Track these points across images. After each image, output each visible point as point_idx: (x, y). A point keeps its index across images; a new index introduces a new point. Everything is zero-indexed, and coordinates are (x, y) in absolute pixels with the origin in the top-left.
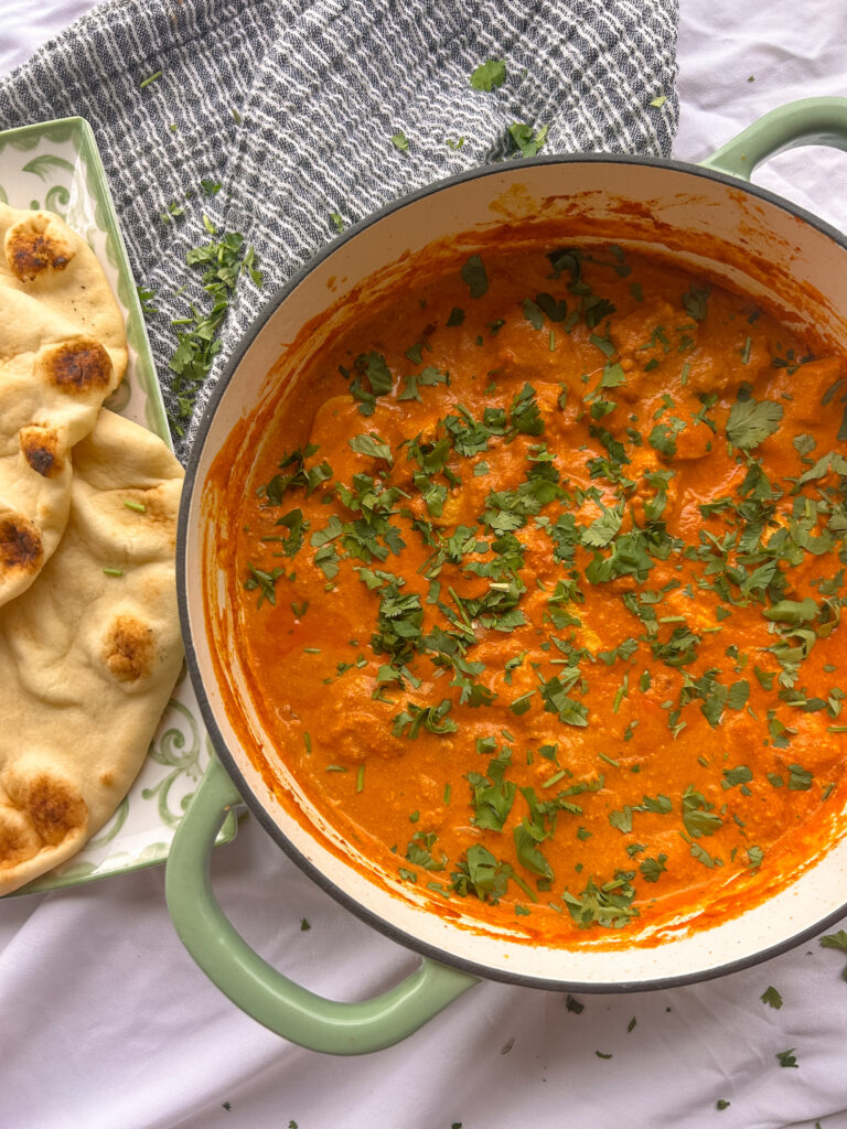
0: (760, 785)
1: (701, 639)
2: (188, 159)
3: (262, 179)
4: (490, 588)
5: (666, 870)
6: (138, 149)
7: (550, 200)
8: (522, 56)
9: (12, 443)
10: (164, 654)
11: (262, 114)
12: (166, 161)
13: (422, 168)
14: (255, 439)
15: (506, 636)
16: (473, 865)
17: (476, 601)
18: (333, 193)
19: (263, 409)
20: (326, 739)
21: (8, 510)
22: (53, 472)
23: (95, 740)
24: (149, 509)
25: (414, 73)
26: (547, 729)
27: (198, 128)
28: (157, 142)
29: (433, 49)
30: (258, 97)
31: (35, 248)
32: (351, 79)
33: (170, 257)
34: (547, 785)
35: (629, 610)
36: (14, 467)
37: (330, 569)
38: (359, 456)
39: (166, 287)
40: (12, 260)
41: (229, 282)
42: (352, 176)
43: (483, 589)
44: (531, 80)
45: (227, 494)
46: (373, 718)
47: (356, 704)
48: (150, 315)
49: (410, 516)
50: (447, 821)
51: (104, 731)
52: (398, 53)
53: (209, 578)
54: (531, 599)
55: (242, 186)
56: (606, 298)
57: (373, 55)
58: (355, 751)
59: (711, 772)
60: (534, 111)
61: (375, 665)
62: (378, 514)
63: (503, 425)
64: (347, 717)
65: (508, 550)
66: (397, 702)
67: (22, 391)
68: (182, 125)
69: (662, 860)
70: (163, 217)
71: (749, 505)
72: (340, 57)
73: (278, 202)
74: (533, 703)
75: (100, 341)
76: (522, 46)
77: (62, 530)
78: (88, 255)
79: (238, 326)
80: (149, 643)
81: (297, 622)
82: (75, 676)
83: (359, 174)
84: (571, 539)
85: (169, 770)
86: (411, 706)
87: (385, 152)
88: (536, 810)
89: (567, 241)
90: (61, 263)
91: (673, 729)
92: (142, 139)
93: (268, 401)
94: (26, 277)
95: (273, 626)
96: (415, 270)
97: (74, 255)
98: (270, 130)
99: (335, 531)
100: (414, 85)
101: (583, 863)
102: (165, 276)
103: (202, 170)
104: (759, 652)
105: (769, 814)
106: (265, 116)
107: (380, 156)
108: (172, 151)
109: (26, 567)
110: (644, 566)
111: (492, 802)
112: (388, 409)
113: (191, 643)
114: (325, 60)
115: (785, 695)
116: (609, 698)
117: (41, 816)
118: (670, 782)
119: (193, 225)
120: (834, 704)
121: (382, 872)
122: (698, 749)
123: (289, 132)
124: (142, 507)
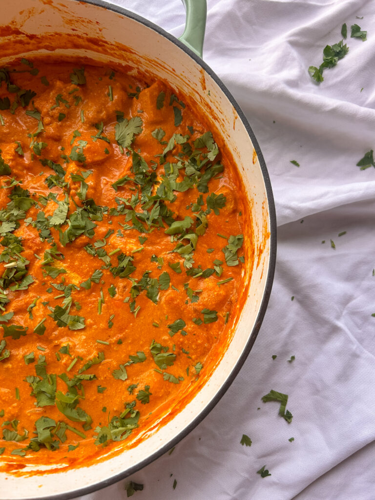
0: (189, 327)
1: (133, 257)
4: (5, 268)
5: (151, 394)
15: (26, 292)
16: (41, 430)
26: (62, 337)
34: (69, 369)
35: (90, 254)
43: (1, 270)
50: (21, 410)
54: (33, 267)
56: (28, 89)
59: (162, 329)
65: (10, 243)
69: (147, 389)
71: (138, 176)
74: (47, 325)
84: (46, 226)
91: (133, 313)
101: (105, 406)
104: (169, 254)
105: (199, 342)
110: (90, 227)
111: (43, 389)
115: (191, 273)
116: (94, 307)
118: (141, 342)
120: (218, 269)
122: (151, 319)
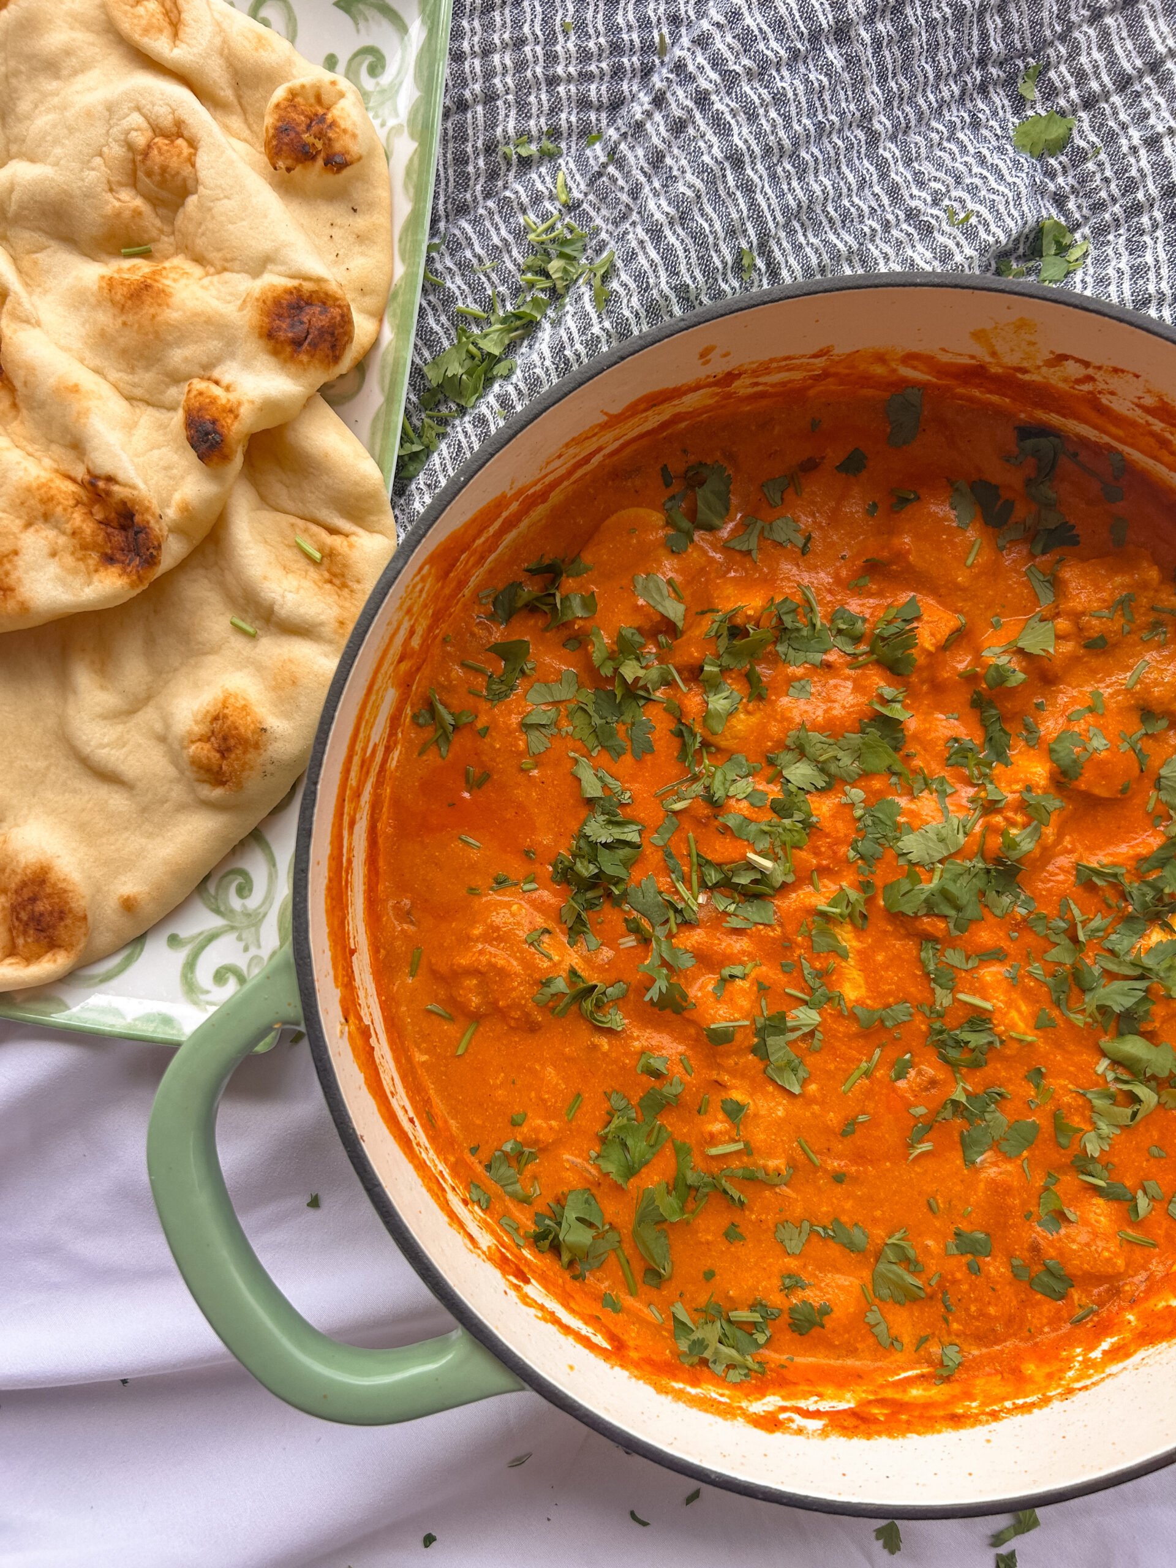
0: (995, 1268)
1: (1002, 1042)
2: (569, 79)
3: (668, 161)
4: (745, 857)
5: (823, 1327)
6: (506, 36)
7: (1062, 358)
8: (1102, 124)
9: (175, 393)
10: (270, 768)
11: (704, 63)
12: (539, 70)
13: (895, 232)
14: (510, 524)
15: (740, 931)
16: (571, 1215)
17: (718, 866)
18: (759, 219)
19: (538, 487)
20: (443, 968)
21: (134, 487)
22: (215, 459)
23: (134, 842)
24: (326, 561)
25: (942, 86)
26: (743, 1076)
27: (602, 40)
28: (536, 37)
29: (982, 62)
30: (710, 36)
31: (309, 127)
32: (851, 62)
33: (491, 213)
34: (713, 1151)
35: (922, 964)
36: (162, 427)
37: (537, 742)
38: (641, 602)
39: (468, 254)
40: (271, 131)
41: (560, 285)
42: (793, 204)
43: (735, 855)
44: (1100, 165)
45: (442, 588)
46: (515, 966)
47: (500, 939)
48: (431, 286)
49: (678, 714)
50: (558, 1142)
51: (150, 836)
52: (933, 48)
53: (373, 697)
54: (794, 895)
55: (636, 156)
57: (896, 38)
58: (475, 1001)
59: (937, 1224)
60: (1085, 211)
61: (545, 895)
62: (635, 693)
63: (857, 639)
64: (481, 952)
65: (792, 816)
66: (556, 958)
67: (215, 326)
68: (581, 26)
69: (825, 1311)
70: (502, 149)
71: (1146, 889)
72: (849, 23)
73: (677, 201)
74: (739, 1037)
75: (350, 298)
76: (1108, 111)
77: (196, 543)
78: (380, 165)
79: (547, 354)
80: (257, 746)
81: (466, 795)
82: (140, 745)
83: (805, 205)
84: (884, 836)
85: (212, 922)
86: (573, 972)
87: (854, 187)
88: (684, 1178)
89: (1055, 419)
90: (337, 163)
91: (912, 1146)
92: (517, 24)
93: (547, 480)
94: (280, 164)
95: (428, 787)
96: (826, 375)
97: (360, 158)
98: (707, 92)
99: (565, 692)
100: (935, 105)
101: (716, 1270)
102: (474, 237)
103: (584, 104)
104: (1072, 1092)
105: (992, 1310)
106: (708, 68)
107: (845, 190)
108: (551, 58)
109: (129, 575)
110: (971, 912)
111: (629, 1142)
112: (705, 553)
114: (826, 19)
115: (1082, 1163)
116: (845, 1071)
117: (24, 916)
118: (878, 1213)
119: (540, 179)
120: (1143, 1203)
121: (448, 1181)
122: (934, 1187)
123: (733, 105)
124: (317, 555)
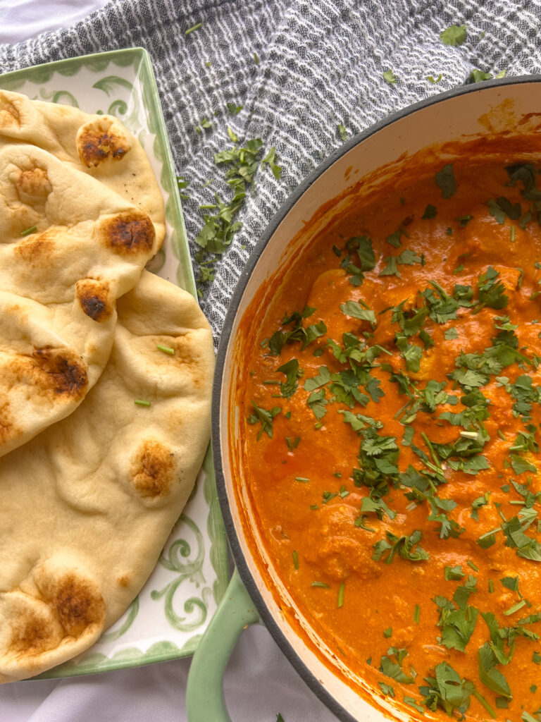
2: (217, 87)
3: (283, 98)
4: (460, 436)
6: (180, 78)
7: (530, 115)
8: (480, 23)
9: (69, 293)
10: (182, 475)
11: (285, 48)
12: (201, 87)
13: (405, 97)
14: (268, 300)
15: (470, 478)
16: (441, 681)
17: (447, 446)
18: (341, 109)
19: (277, 275)
20: (313, 558)
21: (63, 347)
22: (103, 316)
23: (115, 545)
24: (178, 352)
25: (398, 30)
26: (507, 561)
27: (227, 65)
28: (195, 74)
29: (412, 14)
30: (283, 36)
31: (100, 142)
32: (355, 27)
33: (201, 158)
34: (509, 612)
36: (68, 312)
37: (319, 411)
38: (348, 317)
39: (196, 180)
40: (82, 150)
41: (248, 178)
42: (354, 98)
43: (454, 436)
44: (489, 39)
45: (247, 342)
46: (356, 543)
47: (340, 530)
48: (185, 201)
49: (389, 369)
50: (416, 639)
51: (124, 538)
52: (388, 13)
53: (231, 413)
54: (493, 447)
55: (265, 104)
57: (370, 12)
58: (339, 571)
60: (490, 61)
61: (355, 496)
62: (363, 367)
63: (469, 299)
64: (333, 541)
65: (476, 404)
66: (377, 530)
67: (81, 250)
68: (214, 63)
70: (196, 128)
72: (347, 11)
73: (297, 113)
74: (498, 539)
75: (148, 215)
76: (480, 15)
77: (103, 367)
78: (139, 150)
79: (257, 210)
80: (171, 465)
81: (290, 454)
82: (103, 489)
83: (359, 97)
84: (528, 397)
85: (175, 576)
86: (389, 535)
87: (378, 83)
88: (498, 635)
89: (525, 156)
90: (120, 154)
92: (183, 71)
93: (281, 270)
94: (91, 164)
95: (268, 457)
96: (404, 171)
97: (130, 149)
98: (292, 60)
99: (325, 379)
100: (399, 38)
101: (536, 684)
102: (197, 172)
103: (228, 96)
106: (288, 50)
107: (375, 86)
108: (206, 81)
109: (73, 395)
111: (457, 624)
112: (371, 282)
113: (221, 470)
114: (337, 12)
117: (66, 611)
119: (220, 135)
121: (369, 688)
123: (309, 61)
124: (172, 350)
